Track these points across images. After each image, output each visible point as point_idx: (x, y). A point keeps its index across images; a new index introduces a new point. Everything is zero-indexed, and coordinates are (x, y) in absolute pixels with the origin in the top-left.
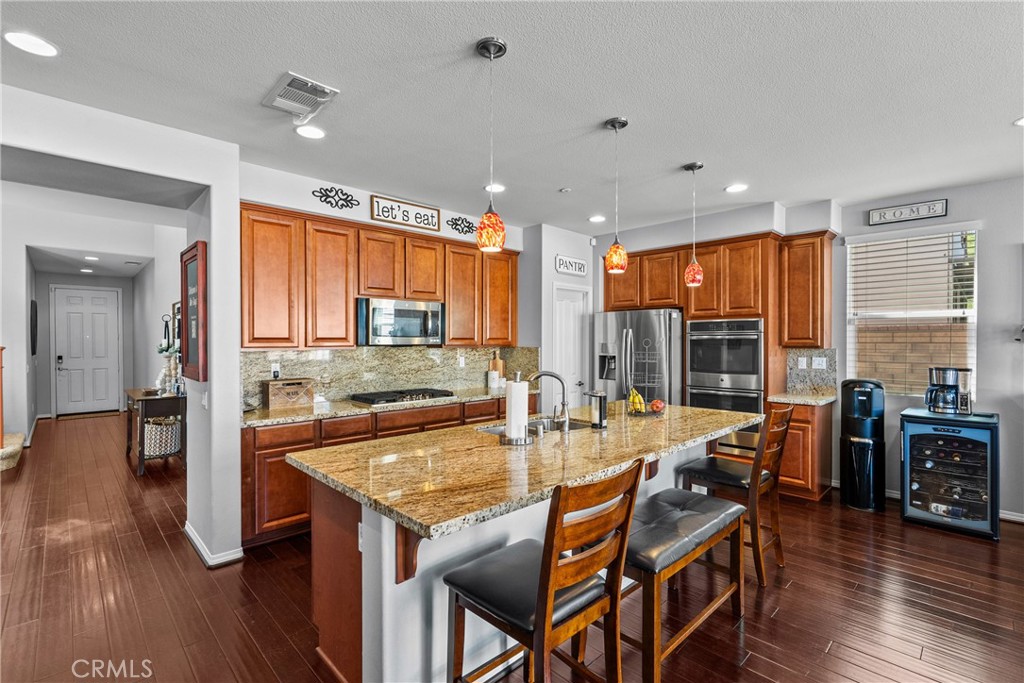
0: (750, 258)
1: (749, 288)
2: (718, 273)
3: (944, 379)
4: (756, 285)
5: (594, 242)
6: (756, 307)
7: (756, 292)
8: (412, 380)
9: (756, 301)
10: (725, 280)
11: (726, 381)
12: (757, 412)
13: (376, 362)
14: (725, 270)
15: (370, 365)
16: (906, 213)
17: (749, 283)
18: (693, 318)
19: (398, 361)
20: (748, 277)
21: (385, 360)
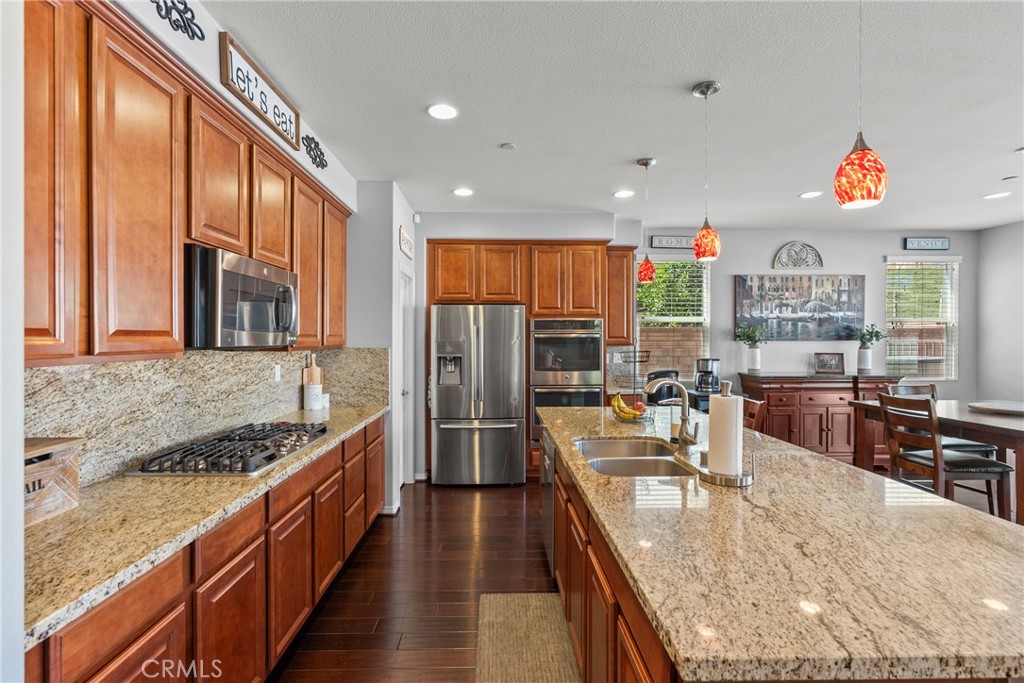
0: (591, 262)
1: (591, 290)
2: (562, 273)
3: (707, 367)
4: (596, 288)
5: (418, 219)
6: (596, 307)
7: (597, 294)
8: (222, 412)
9: (596, 303)
10: (569, 280)
11: (575, 377)
12: (599, 405)
13: (172, 383)
14: (568, 271)
15: (160, 389)
16: (674, 243)
17: (591, 286)
18: (538, 315)
19: (203, 378)
20: (590, 280)
21: (185, 377)
